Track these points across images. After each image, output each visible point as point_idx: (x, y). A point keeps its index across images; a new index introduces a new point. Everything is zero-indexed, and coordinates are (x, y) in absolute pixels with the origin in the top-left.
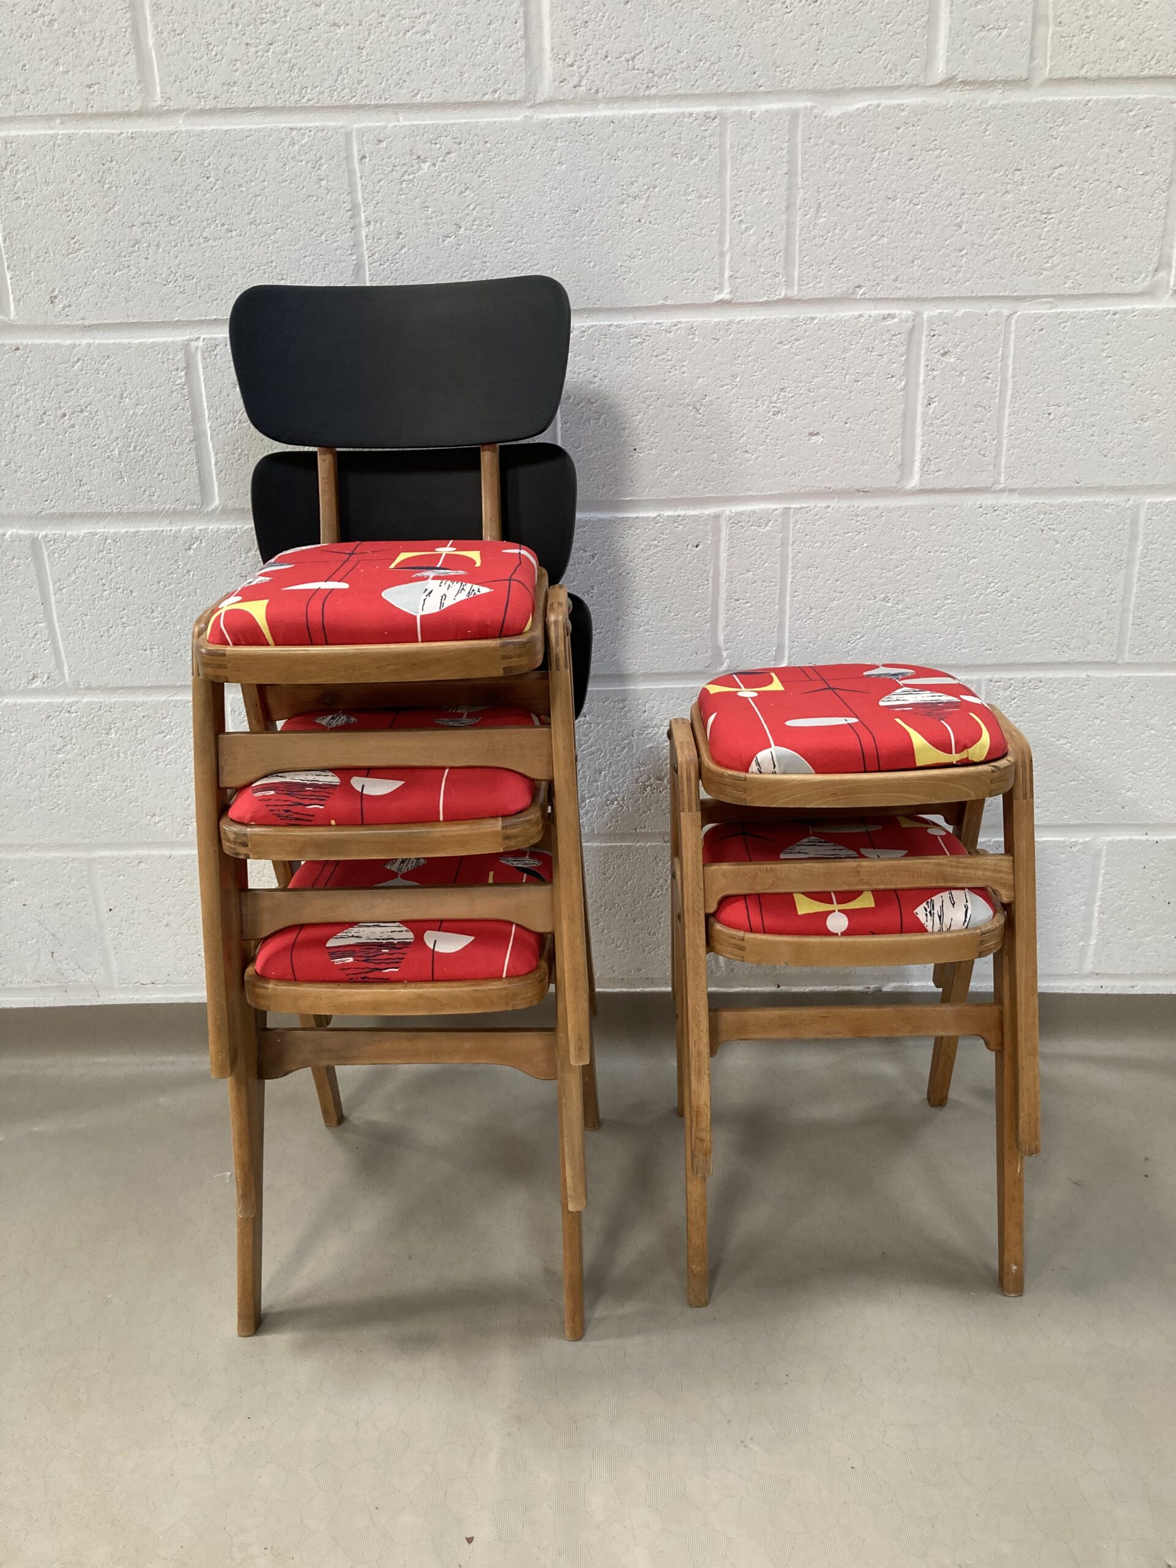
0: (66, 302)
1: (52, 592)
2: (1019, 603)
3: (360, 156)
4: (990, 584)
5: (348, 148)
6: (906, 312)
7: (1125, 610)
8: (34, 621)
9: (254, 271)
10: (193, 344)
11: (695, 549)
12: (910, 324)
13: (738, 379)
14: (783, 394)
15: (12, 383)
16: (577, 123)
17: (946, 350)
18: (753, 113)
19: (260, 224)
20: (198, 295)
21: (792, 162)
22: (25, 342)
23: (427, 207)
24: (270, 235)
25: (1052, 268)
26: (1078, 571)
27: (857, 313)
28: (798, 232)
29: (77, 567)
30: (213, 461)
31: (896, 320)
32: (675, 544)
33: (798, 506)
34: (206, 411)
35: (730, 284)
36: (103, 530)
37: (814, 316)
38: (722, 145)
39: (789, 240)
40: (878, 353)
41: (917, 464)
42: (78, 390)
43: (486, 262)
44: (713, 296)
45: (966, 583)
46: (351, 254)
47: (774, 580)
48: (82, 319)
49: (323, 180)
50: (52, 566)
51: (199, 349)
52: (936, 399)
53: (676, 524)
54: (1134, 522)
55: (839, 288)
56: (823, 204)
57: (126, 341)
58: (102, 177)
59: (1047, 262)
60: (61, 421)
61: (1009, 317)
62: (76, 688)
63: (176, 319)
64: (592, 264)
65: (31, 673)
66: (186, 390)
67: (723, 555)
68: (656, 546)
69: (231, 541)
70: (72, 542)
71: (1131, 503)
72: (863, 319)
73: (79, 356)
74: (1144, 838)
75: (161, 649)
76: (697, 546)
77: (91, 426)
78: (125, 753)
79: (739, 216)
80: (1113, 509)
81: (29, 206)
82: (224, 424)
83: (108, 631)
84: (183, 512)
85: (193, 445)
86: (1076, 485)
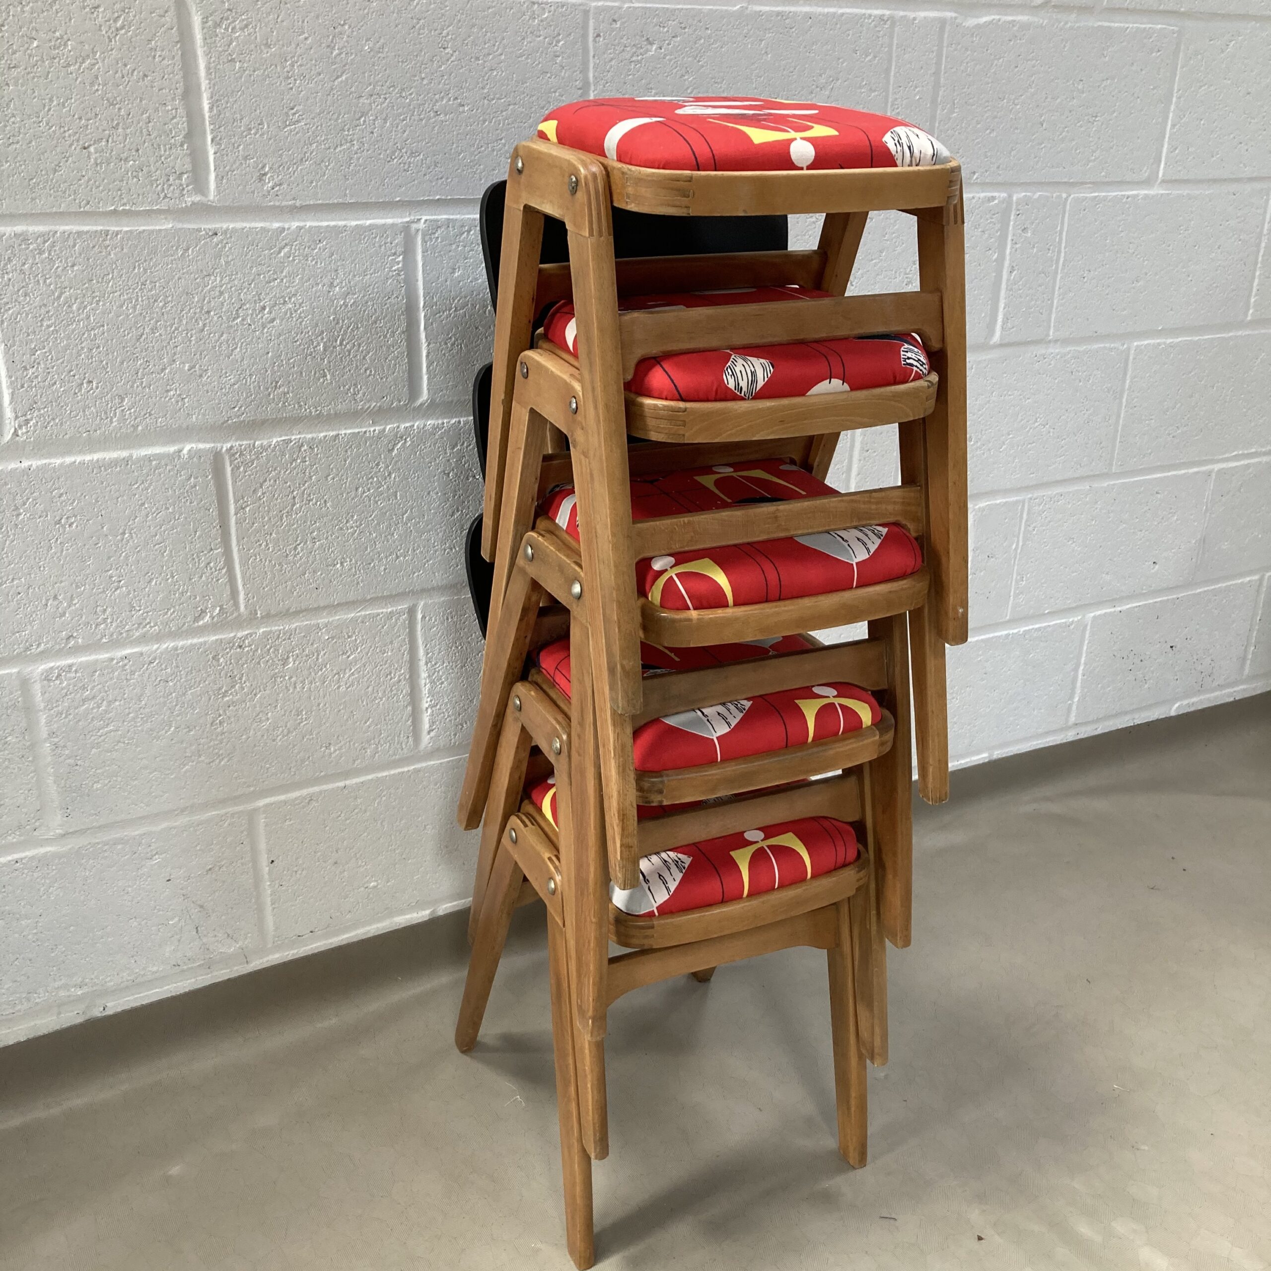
0: (277, 180)
1: (232, 512)
2: (1053, 433)
3: (595, 35)
4: (1039, 419)
5: (585, 27)
6: (1003, 194)
7: (1116, 431)
8: (209, 548)
9: (483, 149)
10: (414, 226)
12: (1004, 205)
13: (885, 254)
15: (205, 273)
16: (783, 16)
17: (1026, 226)
18: (914, 19)
19: (493, 99)
20: (423, 173)
21: (938, 64)
22: (225, 226)
23: (651, 89)
24: (502, 112)
25: (1094, 160)
26: (1092, 403)
27: (971, 195)
28: (937, 125)
29: (265, 481)
30: (424, 352)
31: (996, 202)
34: (421, 298)
36: (298, 437)
38: (890, 46)
40: (982, 229)
41: (1000, 323)
42: (282, 279)
45: (1023, 420)
48: (294, 199)
49: (559, 57)
50: (234, 482)
51: (420, 233)
52: (1016, 268)
54: (1126, 361)
56: (956, 101)
57: (341, 224)
58: (332, 42)
59: (1090, 155)
60: (259, 316)
61: (1066, 199)
62: (252, 619)
63: (398, 199)
65: (199, 609)
66: (403, 276)
69: (435, 438)
70: (261, 453)
71: (1125, 346)
72: (974, 201)
73: (286, 242)
74: (1112, 610)
75: (354, 562)
77: (294, 319)
78: (303, 682)
80: (1114, 352)
81: (244, 71)
82: (439, 313)
83: (295, 548)
84: (390, 409)
85: (405, 336)
86: (1095, 335)
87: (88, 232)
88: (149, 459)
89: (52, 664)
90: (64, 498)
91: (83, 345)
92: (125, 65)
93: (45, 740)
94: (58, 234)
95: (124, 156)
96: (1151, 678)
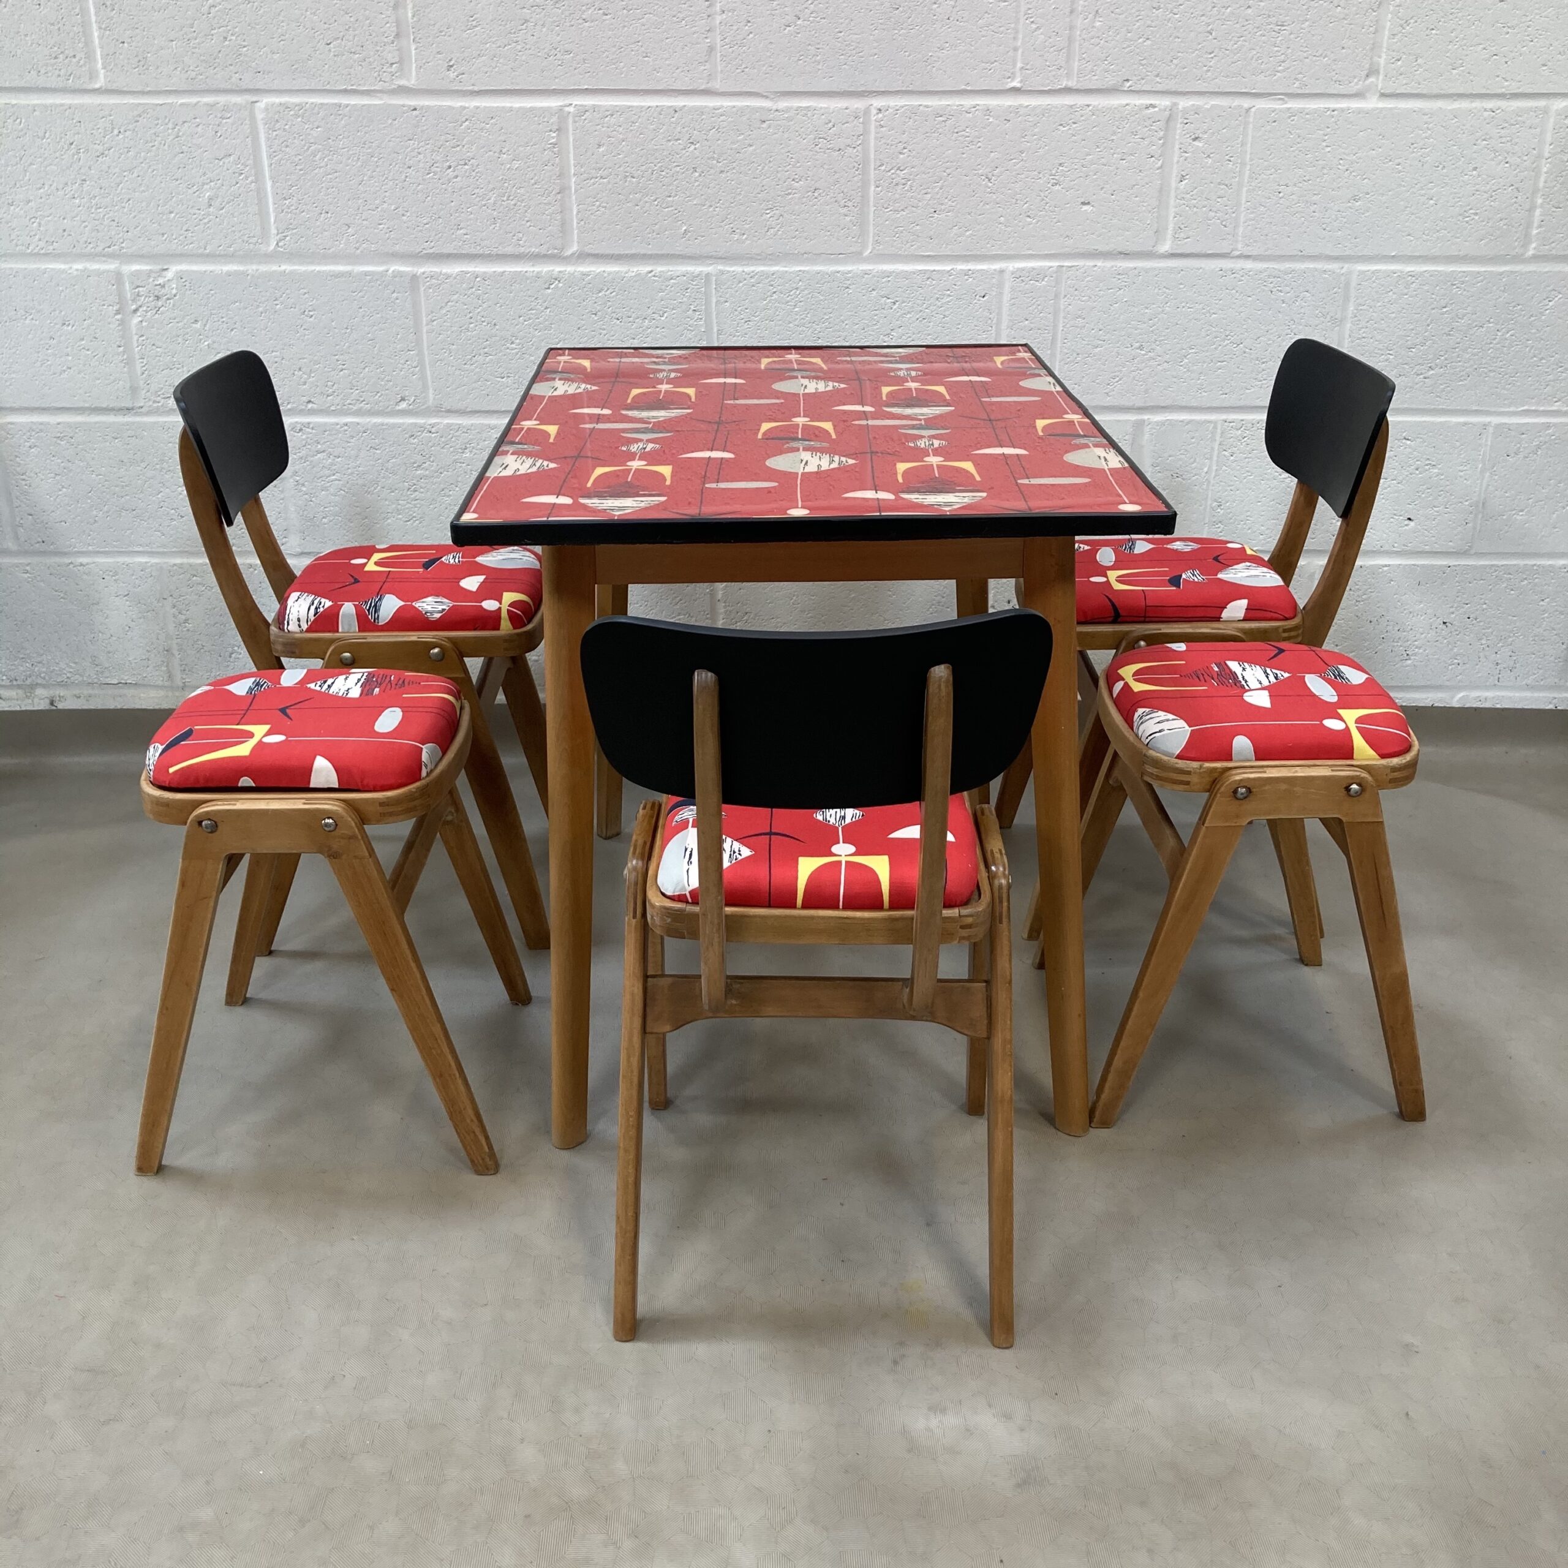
0: (460, 70)
1: (424, 322)
2: (1250, 354)
4: (1227, 336)
6: (1165, 102)
8: (407, 349)
10: (567, 109)
11: (982, 299)
12: (1167, 113)
13: (1024, 155)
14: (1061, 168)
15: (407, 138)
17: (1196, 135)
20: (574, 67)
22: (422, 104)
25: (1284, 71)
26: (1301, 327)
27: (1124, 102)
28: (1078, 33)
29: (448, 302)
30: (575, 212)
31: (1156, 109)
32: (965, 294)
33: (1070, 264)
34: (573, 167)
35: (1021, 74)
36: (474, 269)
37: (1089, 103)
39: (1070, 40)
40: (1141, 136)
41: (1170, 232)
42: (464, 146)
43: (818, 49)
44: (1007, 83)
45: (1207, 335)
46: (706, 38)
47: (1047, 328)
48: (473, 85)
50: (426, 300)
51: (571, 115)
52: (1187, 177)
53: (966, 277)
54: (1347, 285)
55: (1110, 81)
56: (1100, 11)
57: (508, 105)
59: (1280, 66)
60: (446, 173)
61: (1249, 110)
62: (438, 411)
63: (553, 87)
64: (907, 53)
65: (400, 396)
66: (557, 149)
67: (1006, 305)
68: (949, 296)
69: (584, 283)
70: (446, 279)
71: (1344, 270)
72: (1129, 108)
73: (467, 117)
75: (517, 377)
76: (984, 297)
77: (472, 177)
79: (1031, 18)
80: (1329, 275)
82: (588, 179)
83: (471, 359)
84: (545, 256)
85: (559, 197)
86: (1300, 254)
87: (327, 104)
88: (366, 274)
89: (296, 420)
90: (306, 295)
91: (323, 185)
93: (291, 477)
94: (307, 105)
95: (353, 50)
96: (1415, 654)
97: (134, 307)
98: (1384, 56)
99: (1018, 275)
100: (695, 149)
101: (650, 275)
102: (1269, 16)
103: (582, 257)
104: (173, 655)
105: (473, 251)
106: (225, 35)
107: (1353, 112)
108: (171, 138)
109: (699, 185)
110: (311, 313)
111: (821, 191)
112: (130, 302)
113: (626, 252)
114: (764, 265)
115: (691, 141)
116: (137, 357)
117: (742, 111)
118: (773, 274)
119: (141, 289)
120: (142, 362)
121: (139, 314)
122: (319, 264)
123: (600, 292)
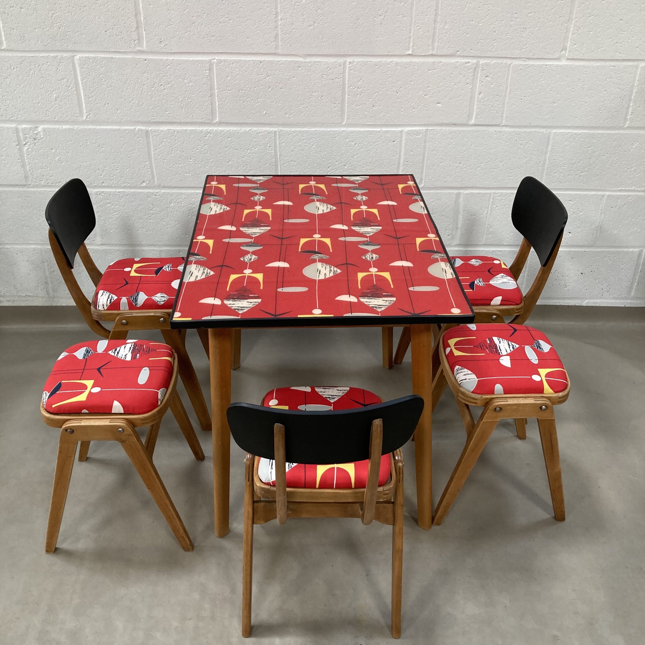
0: (165, 43)
1: (152, 151)
2: (506, 166)
4: (497, 159)
6: (475, 61)
7: (543, 169)
8: (145, 161)
9: (237, 35)
10: (213, 61)
12: (475, 66)
13: (412, 82)
14: (428, 88)
15: (143, 72)
17: (487, 75)
19: (241, 18)
20: (216, 43)
21: (437, 6)
22: (148, 58)
23: (304, 15)
24: (244, 22)
25: (526, 48)
26: (528, 156)
27: (457, 61)
28: (438, 31)
29: (162, 142)
30: (217, 104)
31: (470, 64)
32: (386, 141)
33: (431, 129)
34: (216, 86)
35: (412, 48)
36: (173, 128)
37: (441, 61)
39: (434, 34)
40: (463, 75)
41: (474, 115)
42: (168, 76)
43: (324, 36)
44: (406, 52)
45: (489, 158)
46: (274, 31)
47: (421, 155)
48: (171, 50)
50: (153, 141)
51: (215, 63)
52: (482, 92)
53: (387, 133)
54: (549, 139)
55: (451, 52)
56: (447, 21)
57: (187, 59)
59: (524, 46)
60: (160, 87)
62: (159, 187)
63: (207, 51)
64: (363, 38)
65: (142, 180)
66: (209, 78)
67: (403, 145)
68: (379, 141)
69: (222, 134)
70: (161, 132)
71: (548, 132)
72: (458, 63)
73: (169, 64)
75: (193, 173)
76: (394, 142)
77: (172, 89)
79: (417, 24)
80: (541, 134)
82: (222, 91)
83: (173, 166)
84: (204, 123)
85: (210, 98)
86: (529, 125)
87: (107, 57)
88: (126, 130)
89: (98, 190)
90: (100, 139)
91: (106, 92)
92: (117, 6)
94: (98, 58)
95: (117, 34)
96: (569, 285)
97: (24, 143)
98: (569, 43)
99: (408, 133)
100: (270, 78)
101: (250, 131)
102: (520, 25)
103: (220, 123)
104: (49, 285)
105: (172, 121)
106: (59, 26)
107: (555, 66)
108: (37, 71)
109: (271, 94)
110: (103, 146)
111: (324, 97)
112: (23, 141)
113: (240, 122)
114: (299, 128)
115: (268, 75)
116: (27, 163)
117: (290, 62)
118: (303, 132)
119: (27, 135)
120: (29, 166)
121: (27, 146)
122: (106, 126)
123: (228, 138)
